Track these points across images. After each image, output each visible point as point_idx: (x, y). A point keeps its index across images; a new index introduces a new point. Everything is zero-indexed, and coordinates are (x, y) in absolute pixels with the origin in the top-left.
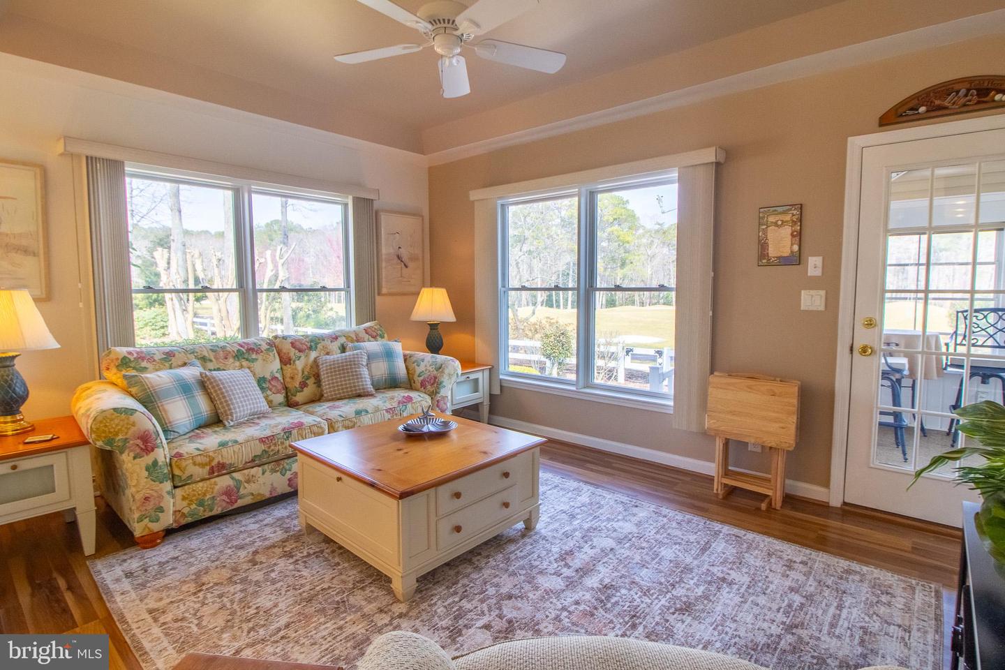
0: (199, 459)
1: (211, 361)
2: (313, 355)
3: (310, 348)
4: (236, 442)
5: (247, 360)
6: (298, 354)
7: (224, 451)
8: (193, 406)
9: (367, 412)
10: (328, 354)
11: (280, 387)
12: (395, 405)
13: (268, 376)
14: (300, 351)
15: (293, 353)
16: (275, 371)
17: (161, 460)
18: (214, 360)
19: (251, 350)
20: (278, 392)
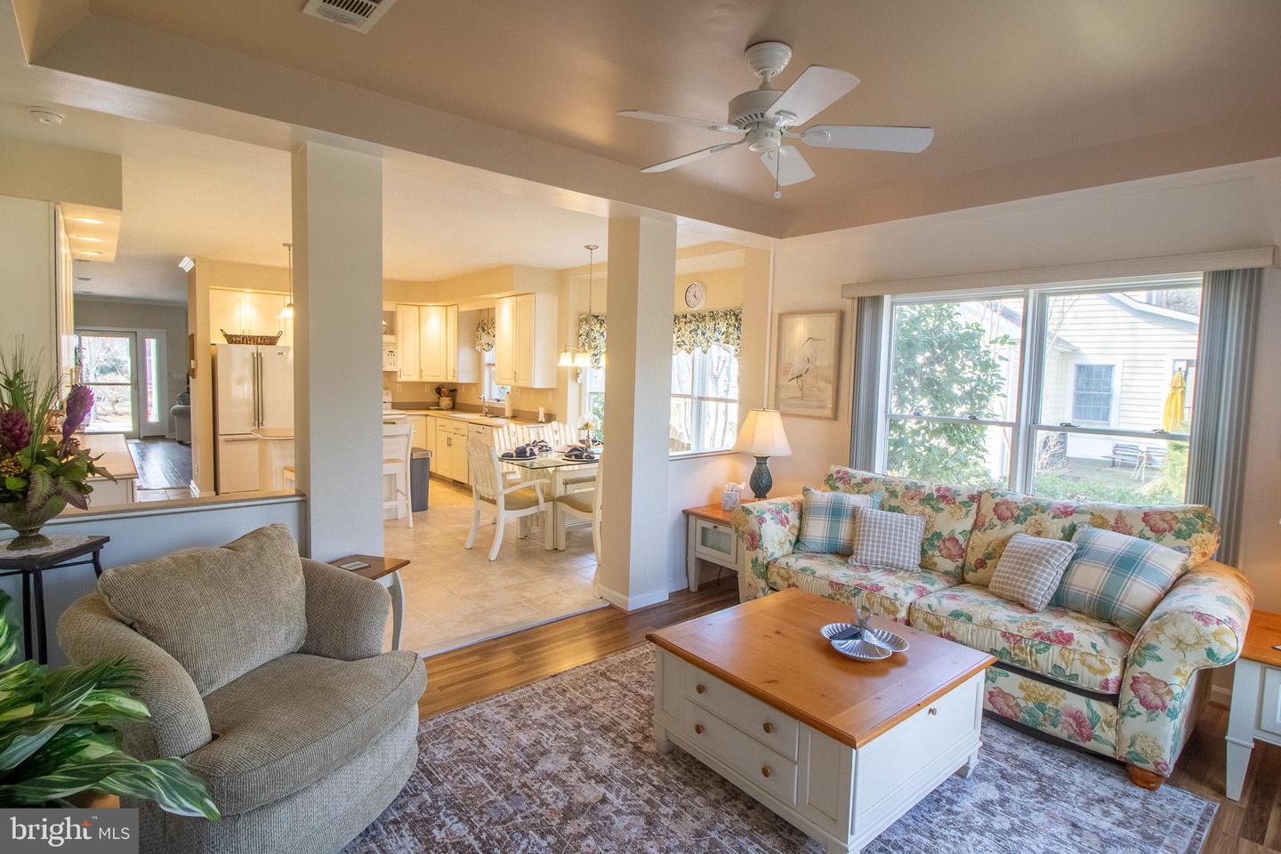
0: (782, 571)
1: (897, 497)
2: (1012, 528)
3: (1017, 520)
4: (813, 573)
5: (932, 507)
6: (996, 521)
7: (800, 575)
8: (833, 529)
9: (970, 619)
10: (1039, 534)
11: (955, 551)
12: (1026, 633)
13: (945, 534)
14: (1000, 518)
15: (989, 515)
16: (957, 532)
17: (760, 559)
18: (900, 497)
19: (944, 498)
20: (951, 557)
